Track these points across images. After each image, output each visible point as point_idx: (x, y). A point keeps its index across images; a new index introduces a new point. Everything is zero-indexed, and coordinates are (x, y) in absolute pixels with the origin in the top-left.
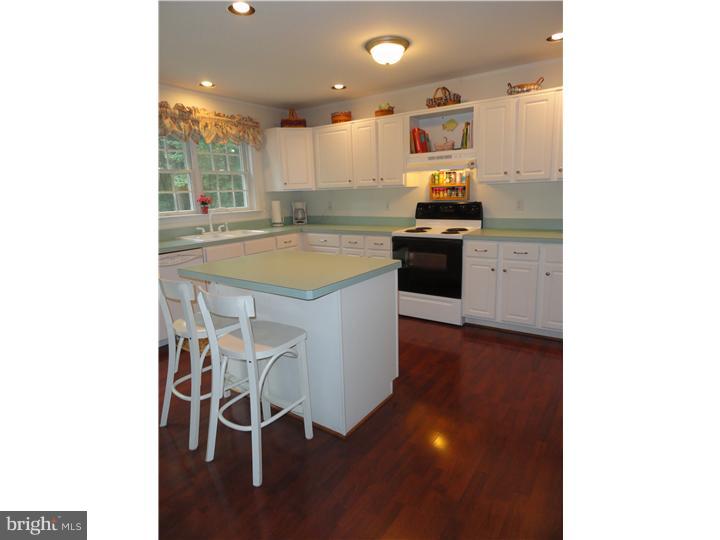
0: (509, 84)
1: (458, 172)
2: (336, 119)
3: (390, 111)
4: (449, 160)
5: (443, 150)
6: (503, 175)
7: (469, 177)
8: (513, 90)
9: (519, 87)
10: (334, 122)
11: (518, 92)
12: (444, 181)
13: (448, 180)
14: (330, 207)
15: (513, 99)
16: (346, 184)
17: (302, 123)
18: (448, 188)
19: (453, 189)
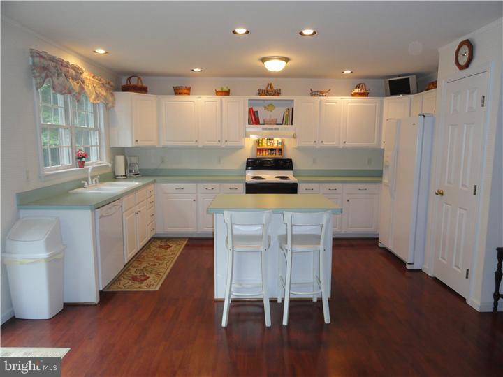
0: (311, 90)
1: (275, 139)
2: (178, 91)
3: (227, 93)
4: (277, 131)
5: (271, 124)
6: (312, 143)
7: (282, 143)
8: (313, 94)
9: (321, 92)
10: (176, 94)
11: (320, 96)
12: (265, 144)
13: (269, 144)
14: (163, 162)
15: (317, 99)
16: (193, 143)
17: (143, 90)
18: (269, 149)
19: (272, 150)
